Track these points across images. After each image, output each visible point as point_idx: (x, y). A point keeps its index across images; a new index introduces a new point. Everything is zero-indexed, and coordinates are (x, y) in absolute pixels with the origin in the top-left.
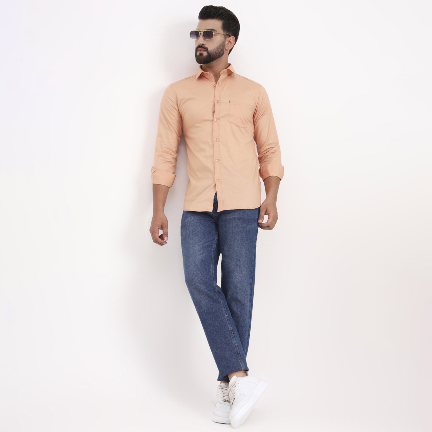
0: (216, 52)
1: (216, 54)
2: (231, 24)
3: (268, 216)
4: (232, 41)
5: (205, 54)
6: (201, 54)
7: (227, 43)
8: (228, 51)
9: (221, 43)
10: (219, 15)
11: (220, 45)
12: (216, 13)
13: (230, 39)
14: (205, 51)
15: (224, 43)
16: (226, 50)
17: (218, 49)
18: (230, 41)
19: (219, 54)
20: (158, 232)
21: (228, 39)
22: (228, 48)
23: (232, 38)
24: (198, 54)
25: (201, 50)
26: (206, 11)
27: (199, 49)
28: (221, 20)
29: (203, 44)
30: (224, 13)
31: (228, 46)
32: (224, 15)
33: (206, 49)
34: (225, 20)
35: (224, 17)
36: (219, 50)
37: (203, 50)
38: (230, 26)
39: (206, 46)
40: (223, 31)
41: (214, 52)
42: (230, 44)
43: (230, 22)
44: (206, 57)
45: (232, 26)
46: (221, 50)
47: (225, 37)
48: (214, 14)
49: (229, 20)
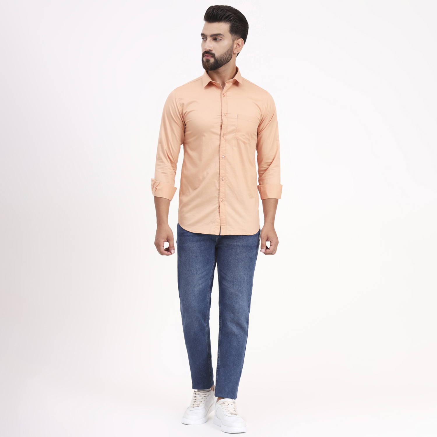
1: (224, 59)
2: (239, 26)
3: (270, 243)
4: (240, 43)
5: (212, 60)
6: (208, 61)
7: (235, 46)
8: (237, 54)
9: (229, 48)
10: (227, 17)
11: (228, 50)
12: (223, 16)
13: (239, 42)
14: (212, 57)
15: (232, 47)
16: (234, 54)
17: (225, 54)
18: (238, 44)
19: (227, 59)
20: (163, 245)
21: (236, 42)
22: (235, 52)
23: (241, 41)
24: (204, 59)
25: (208, 56)
26: (213, 13)
27: (207, 55)
28: (228, 23)
29: (210, 50)
30: (231, 16)
31: (237, 49)
32: (231, 17)
33: (213, 55)
34: (233, 22)
35: (232, 19)
36: (227, 56)
37: (210, 56)
38: (238, 28)
39: (213, 52)
40: (231, 34)
41: (221, 58)
42: (238, 47)
43: (238, 24)
44: (213, 63)
45: (240, 28)
46: (229, 55)
47: (233, 41)
48: (221, 17)
49: (237, 22)
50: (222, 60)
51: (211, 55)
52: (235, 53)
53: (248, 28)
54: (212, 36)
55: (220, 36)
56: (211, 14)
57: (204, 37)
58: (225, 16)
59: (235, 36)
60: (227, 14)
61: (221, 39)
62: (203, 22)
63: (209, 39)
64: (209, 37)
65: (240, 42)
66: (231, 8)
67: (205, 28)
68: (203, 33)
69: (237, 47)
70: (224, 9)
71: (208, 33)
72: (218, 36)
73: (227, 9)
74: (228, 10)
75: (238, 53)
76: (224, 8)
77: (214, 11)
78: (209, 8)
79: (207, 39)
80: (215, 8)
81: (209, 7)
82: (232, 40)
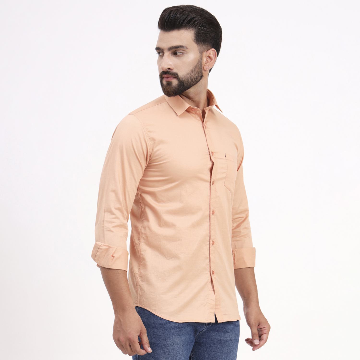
0: (191, 77)
1: (192, 80)
2: (207, 32)
4: (212, 56)
5: (175, 82)
6: (169, 84)
7: (205, 60)
8: (209, 71)
9: (196, 64)
10: (189, 21)
11: (196, 67)
12: (184, 20)
13: (210, 54)
14: (175, 78)
15: (200, 62)
16: (205, 70)
17: (193, 73)
18: (209, 57)
19: (197, 78)
21: (205, 54)
22: (207, 68)
23: (212, 51)
24: (164, 82)
25: (168, 77)
26: (170, 16)
27: (166, 76)
28: (192, 29)
29: (169, 69)
30: (196, 19)
31: (208, 64)
32: (196, 21)
33: (176, 76)
34: (198, 27)
35: (197, 23)
36: (195, 75)
37: (171, 77)
38: (206, 35)
39: (175, 71)
40: (198, 44)
41: (188, 78)
42: (209, 60)
43: (206, 29)
44: (177, 87)
45: (209, 34)
46: (199, 73)
47: (201, 53)
48: (181, 22)
49: (204, 27)
50: (190, 80)
51: (173, 76)
53: (221, 32)
54: (170, 49)
55: (181, 49)
56: (166, 19)
57: (160, 50)
58: (186, 21)
59: (204, 47)
60: (189, 17)
61: (183, 53)
62: (158, 31)
63: (167, 54)
64: (167, 50)
65: (212, 54)
66: (195, 8)
67: (160, 40)
68: (158, 46)
69: (207, 60)
70: (185, 11)
71: (165, 46)
72: (179, 49)
73: (188, 9)
74: (190, 12)
75: (210, 68)
76: (185, 9)
77: (171, 15)
78: (164, 11)
79: (164, 54)
80: (172, 10)
81: (164, 9)
82: (200, 52)
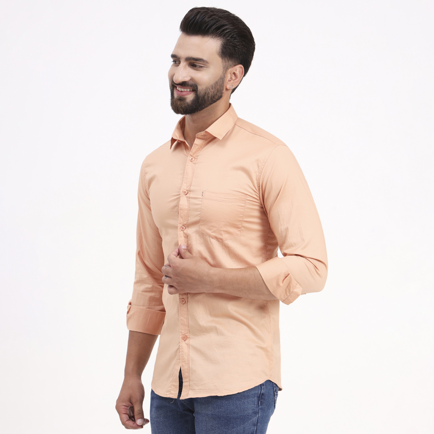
2: (237, 45)
4: (237, 73)
5: (190, 97)
7: (229, 76)
9: (217, 80)
10: (218, 28)
11: (216, 83)
12: (211, 26)
13: (236, 70)
15: (222, 79)
16: (227, 89)
17: (212, 89)
19: (213, 98)
21: (231, 70)
22: (229, 86)
23: (239, 69)
26: (196, 19)
28: (218, 38)
30: (226, 27)
31: (232, 82)
32: (226, 29)
34: (228, 37)
35: (227, 32)
36: (214, 91)
38: (235, 49)
40: (222, 59)
41: (205, 94)
42: (234, 78)
43: (237, 42)
44: (190, 103)
45: (238, 48)
46: (218, 91)
47: (226, 69)
48: (208, 27)
49: (235, 38)
52: (229, 88)
54: (188, 59)
56: (191, 20)
57: (176, 59)
58: (214, 27)
59: (230, 63)
60: (218, 24)
61: (201, 67)
63: (183, 64)
64: (184, 60)
65: (238, 71)
66: (228, 15)
67: (179, 45)
69: (231, 78)
70: (215, 15)
71: (183, 54)
72: (198, 62)
73: (221, 15)
74: (222, 18)
75: (233, 88)
76: (215, 13)
77: (198, 17)
79: (180, 63)
80: (200, 12)
82: (224, 68)
